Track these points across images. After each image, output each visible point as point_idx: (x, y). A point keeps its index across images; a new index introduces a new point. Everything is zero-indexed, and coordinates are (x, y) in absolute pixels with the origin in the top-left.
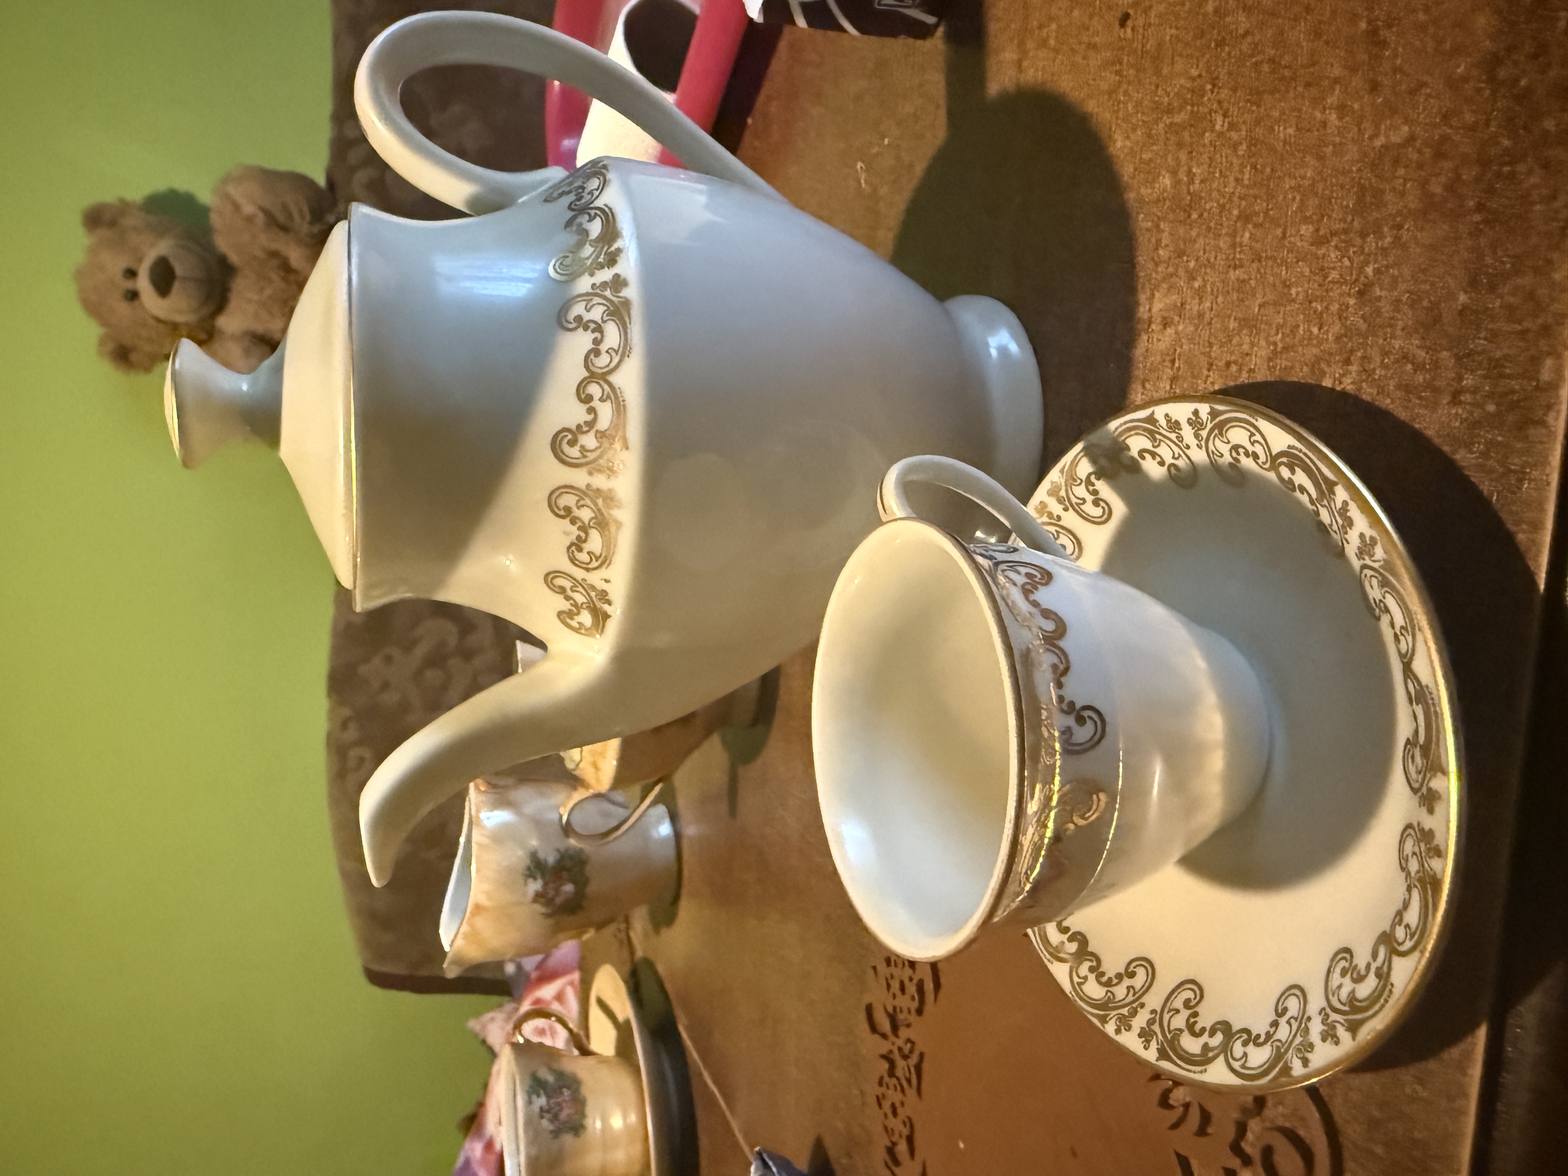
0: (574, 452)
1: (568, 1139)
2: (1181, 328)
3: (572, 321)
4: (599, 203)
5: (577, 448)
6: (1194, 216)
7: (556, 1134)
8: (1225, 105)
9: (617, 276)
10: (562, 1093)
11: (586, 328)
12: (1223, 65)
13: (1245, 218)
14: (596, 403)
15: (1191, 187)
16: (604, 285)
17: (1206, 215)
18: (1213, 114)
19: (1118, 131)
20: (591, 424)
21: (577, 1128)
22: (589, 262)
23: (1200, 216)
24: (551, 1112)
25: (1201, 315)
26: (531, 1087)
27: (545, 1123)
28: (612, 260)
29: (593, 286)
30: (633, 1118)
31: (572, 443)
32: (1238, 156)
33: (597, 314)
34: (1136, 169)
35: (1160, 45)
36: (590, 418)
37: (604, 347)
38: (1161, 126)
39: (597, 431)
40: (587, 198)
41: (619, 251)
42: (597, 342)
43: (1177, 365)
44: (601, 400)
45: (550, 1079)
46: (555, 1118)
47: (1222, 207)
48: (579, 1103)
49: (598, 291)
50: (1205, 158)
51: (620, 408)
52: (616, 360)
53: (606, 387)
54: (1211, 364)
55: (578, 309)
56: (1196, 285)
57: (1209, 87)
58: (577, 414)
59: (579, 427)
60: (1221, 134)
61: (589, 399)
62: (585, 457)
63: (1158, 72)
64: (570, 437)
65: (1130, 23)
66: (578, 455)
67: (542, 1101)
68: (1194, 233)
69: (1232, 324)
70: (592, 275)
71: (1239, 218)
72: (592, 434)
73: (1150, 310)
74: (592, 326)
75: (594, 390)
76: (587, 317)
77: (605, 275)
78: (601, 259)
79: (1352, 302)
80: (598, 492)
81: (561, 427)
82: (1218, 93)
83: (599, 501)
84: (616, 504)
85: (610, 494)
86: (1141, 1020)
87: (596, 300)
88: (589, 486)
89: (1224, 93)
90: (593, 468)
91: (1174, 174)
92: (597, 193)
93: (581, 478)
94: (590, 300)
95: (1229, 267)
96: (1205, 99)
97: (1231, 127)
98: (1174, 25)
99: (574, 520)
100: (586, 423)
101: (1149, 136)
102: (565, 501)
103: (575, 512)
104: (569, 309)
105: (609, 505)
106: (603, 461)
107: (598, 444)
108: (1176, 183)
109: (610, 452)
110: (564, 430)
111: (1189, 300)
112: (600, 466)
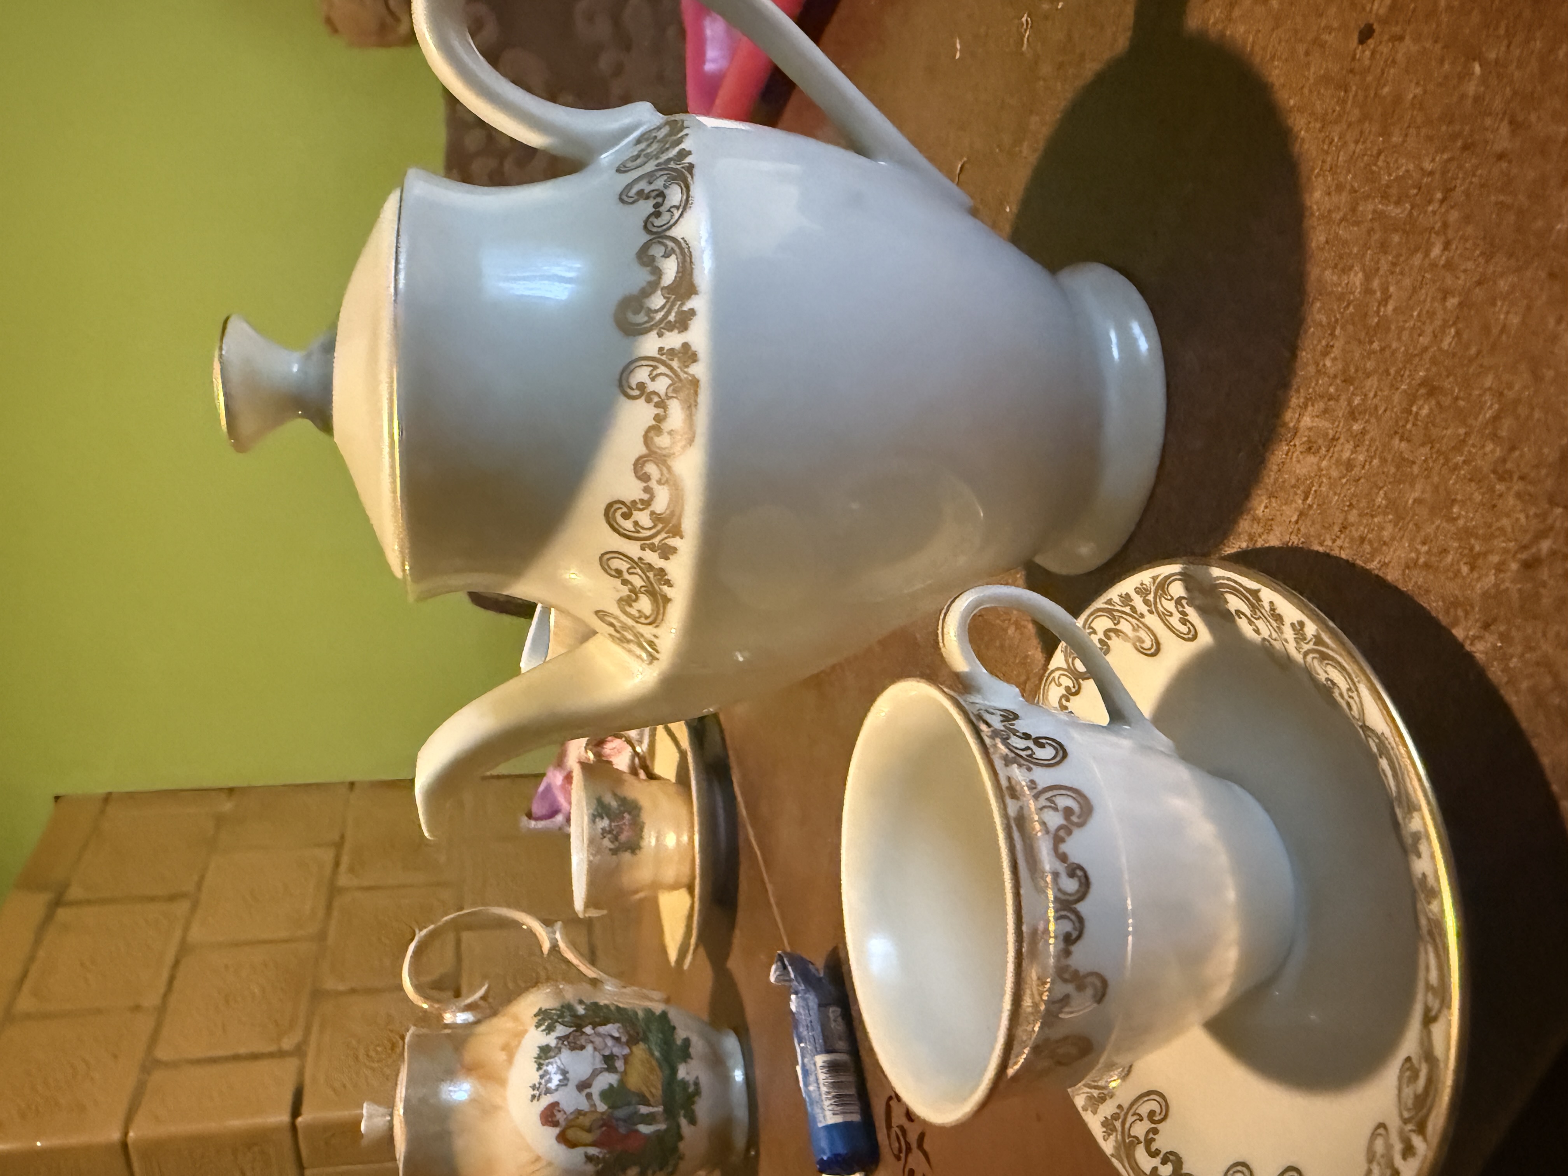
0: (628, 525)
1: (627, 856)
3: (634, 387)
4: (677, 232)
5: (631, 521)
7: (614, 852)
9: (686, 346)
10: (623, 818)
11: (649, 400)
14: (653, 484)
16: (672, 352)
20: (647, 503)
21: (634, 847)
22: (659, 316)
24: (613, 834)
26: (596, 810)
27: (606, 843)
28: (683, 323)
29: (661, 349)
30: (685, 838)
31: (626, 516)
33: (661, 385)
36: (646, 497)
37: (666, 426)
39: (652, 512)
40: (665, 217)
41: (692, 312)
42: (659, 419)
44: (659, 482)
45: (614, 804)
46: (616, 838)
48: (638, 827)
49: (664, 358)
51: (677, 498)
53: (665, 471)
55: (641, 375)
58: (632, 490)
59: (634, 502)
61: (645, 478)
62: (638, 532)
64: (625, 510)
65: (1371, 42)
66: (632, 528)
67: (605, 823)
70: (660, 335)
72: (647, 512)
74: (656, 399)
75: (651, 469)
76: (651, 386)
77: (673, 340)
78: (672, 318)
79: (1514, 566)
80: (650, 566)
81: (615, 499)
82: (1447, 211)
83: (651, 575)
84: (669, 583)
85: (662, 572)
86: (1107, 1109)
87: (662, 369)
88: (640, 559)
89: (1454, 216)
90: (647, 544)
91: (1368, 278)
92: (677, 214)
93: (633, 549)
94: (655, 368)
95: (1396, 433)
96: (1430, 208)
97: (1449, 266)
98: (1422, 83)
99: (625, 582)
100: (642, 501)
101: (1354, 210)
102: (616, 564)
103: (626, 576)
104: (632, 371)
105: (659, 580)
106: (656, 541)
107: (652, 525)
108: (1367, 291)
109: (663, 535)
110: (619, 502)
111: (1342, 440)
112: (654, 546)
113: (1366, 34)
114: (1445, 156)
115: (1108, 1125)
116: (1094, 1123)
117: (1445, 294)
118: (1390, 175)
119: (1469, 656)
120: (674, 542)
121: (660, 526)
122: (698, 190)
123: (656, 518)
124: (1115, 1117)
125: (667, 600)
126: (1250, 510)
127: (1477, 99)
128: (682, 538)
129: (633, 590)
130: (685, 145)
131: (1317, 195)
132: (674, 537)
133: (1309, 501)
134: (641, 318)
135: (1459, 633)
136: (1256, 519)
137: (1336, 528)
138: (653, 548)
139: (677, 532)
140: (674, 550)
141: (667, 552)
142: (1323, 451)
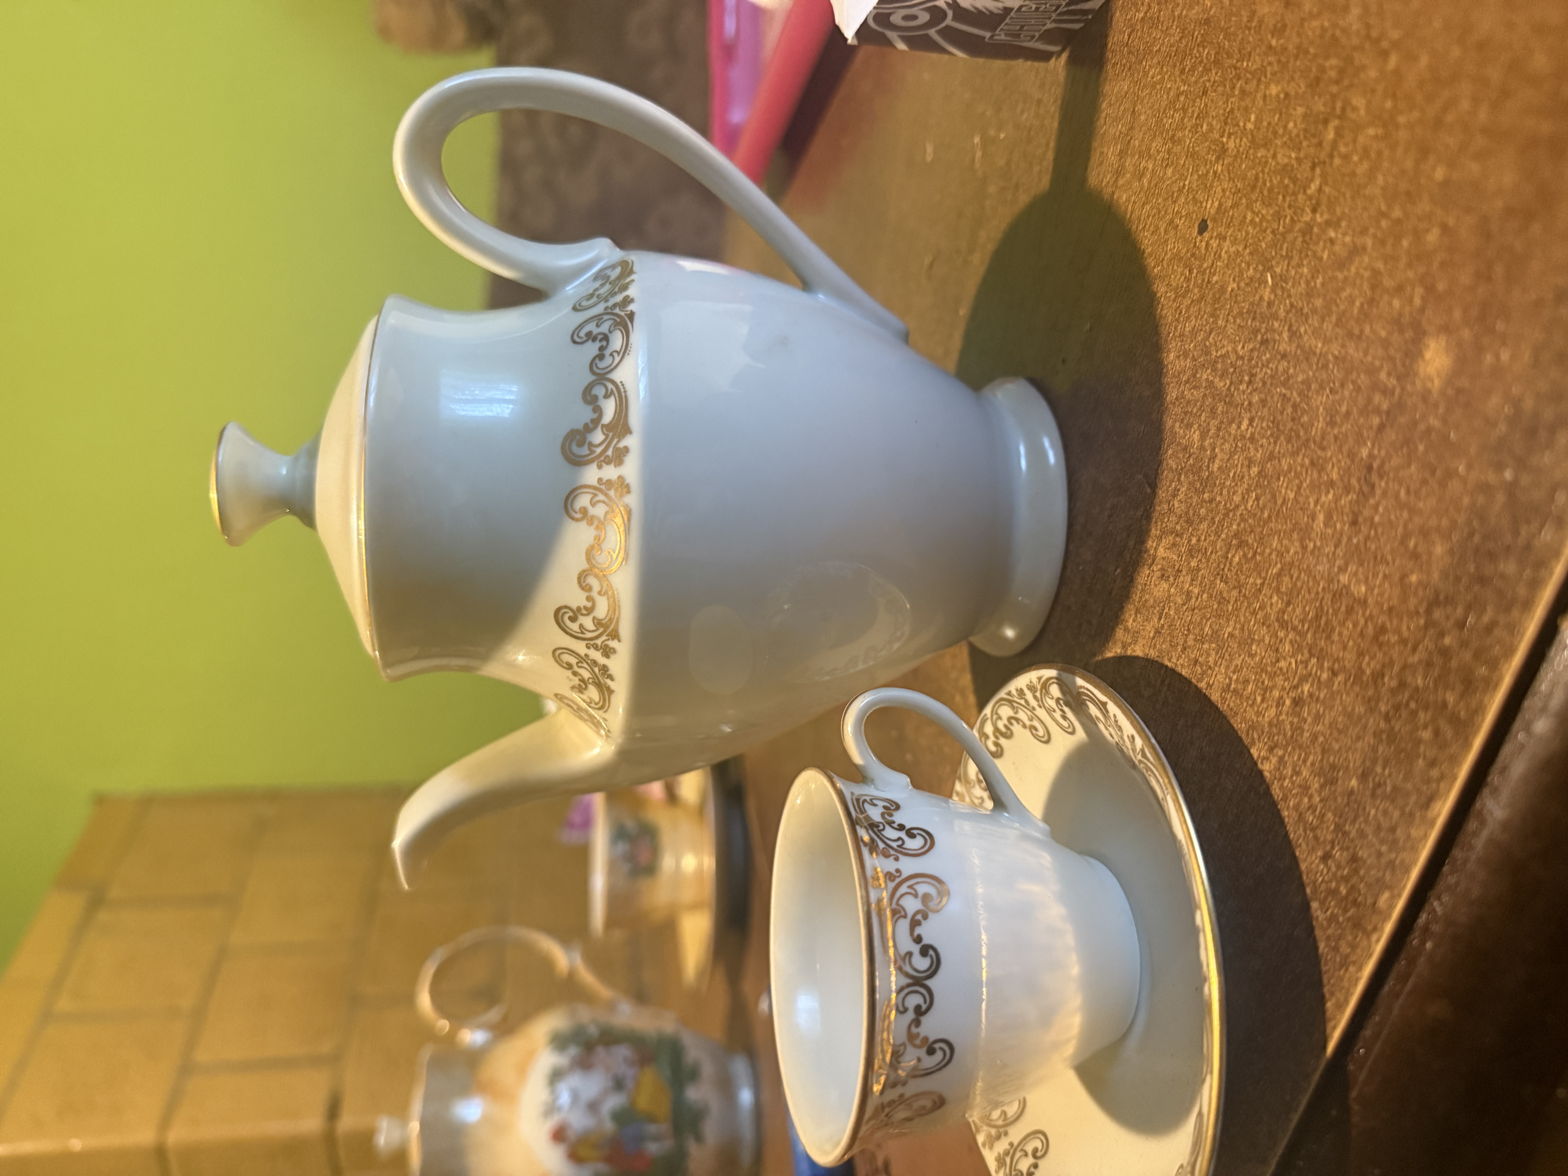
0: (575, 627)
2: (1172, 591)
3: (578, 511)
4: (617, 376)
5: (577, 624)
6: (1206, 496)
7: (633, 876)
8: (1253, 411)
9: (621, 478)
11: (590, 523)
12: (1261, 369)
13: (1240, 541)
14: (594, 594)
15: (1211, 465)
16: (609, 483)
17: (1214, 505)
18: (1243, 411)
19: (1173, 343)
20: (590, 611)
21: (651, 870)
22: (599, 450)
23: (1211, 501)
25: (1189, 595)
28: (619, 458)
29: (600, 480)
31: (573, 619)
32: (1249, 474)
33: (600, 511)
34: (1177, 398)
35: (1222, 289)
36: (589, 605)
37: (604, 546)
38: (1205, 376)
39: (594, 618)
40: (608, 361)
41: (626, 450)
42: (598, 539)
44: (599, 593)
47: (1227, 513)
49: (603, 487)
50: (1226, 446)
51: (615, 606)
53: (605, 584)
55: (583, 501)
57: (1247, 378)
58: (577, 599)
59: (579, 609)
60: (1243, 437)
61: (587, 588)
62: (583, 633)
63: (1214, 315)
64: (571, 614)
65: (1206, 236)
66: (578, 630)
70: (600, 467)
71: (1236, 535)
72: (591, 617)
74: (596, 522)
75: (592, 581)
76: (592, 511)
77: (610, 472)
78: (610, 452)
79: (1288, 702)
80: (595, 663)
81: (563, 604)
82: (1251, 393)
83: (596, 670)
84: (611, 677)
85: (604, 669)
86: (1002, 1146)
87: (601, 497)
88: (586, 655)
89: (1255, 398)
90: (591, 643)
91: (1203, 437)
92: (617, 359)
93: (580, 647)
94: (595, 495)
95: (1218, 574)
96: (1241, 387)
97: (1252, 439)
98: (1237, 279)
99: (575, 674)
100: (585, 608)
101: (1194, 376)
102: (567, 658)
103: (576, 669)
104: (575, 497)
105: (603, 674)
106: (599, 642)
107: (594, 628)
108: (1202, 448)
109: (604, 638)
110: (566, 607)
111: (1184, 573)
112: (597, 645)
113: (1203, 227)
114: (1251, 346)
115: (1000, 1161)
116: (990, 1158)
117: (1250, 462)
118: (1217, 352)
119: (1260, 773)
120: (613, 644)
121: (601, 630)
122: (638, 336)
123: (598, 623)
124: (1007, 1153)
125: (611, 692)
126: (1123, 620)
127: (1270, 304)
128: (619, 641)
129: (582, 680)
130: (631, 292)
131: (1172, 356)
132: (613, 639)
133: (1162, 621)
134: (585, 451)
135: (1254, 752)
136: (1126, 630)
137: (1179, 648)
138: (596, 648)
139: (615, 635)
140: (614, 651)
141: (608, 652)
142: (1171, 579)
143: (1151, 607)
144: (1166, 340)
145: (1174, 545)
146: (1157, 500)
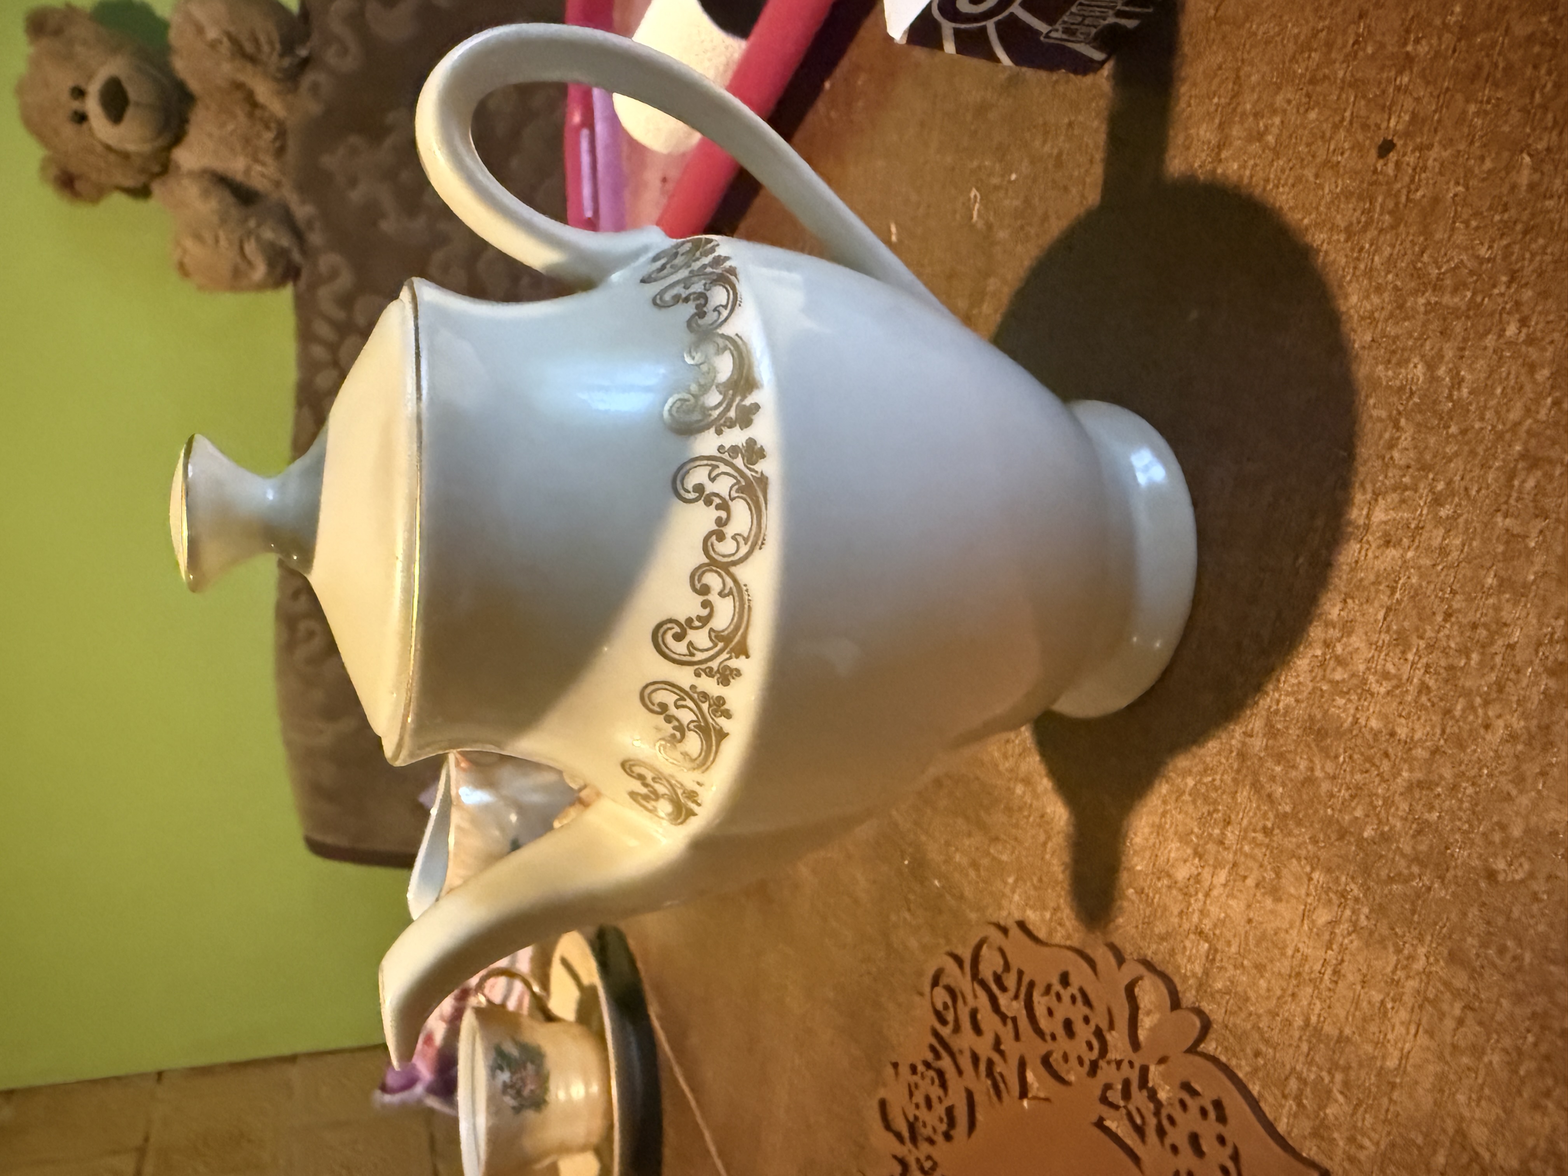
0: (680, 648)
1: (530, 1115)
2: (1410, 554)
3: (691, 489)
4: (728, 329)
5: (685, 642)
6: (1453, 429)
7: (517, 1110)
8: (1526, 310)
9: (751, 442)
10: (525, 1068)
11: (708, 502)
12: (1531, 260)
13: (1533, 461)
14: (713, 597)
15: (1455, 393)
16: (734, 450)
17: (1470, 435)
18: (1505, 316)
19: (1355, 285)
20: (705, 621)
21: (538, 1102)
22: (716, 413)
23: (1464, 432)
24: (514, 1088)
25: (1443, 551)
26: (495, 1060)
27: (509, 1101)
28: (746, 418)
29: (721, 448)
30: (595, 1088)
31: (678, 637)
32: (1535, 382)
33: (723, 486)
34: (1373, 340)
35: (1436, 200)
36: (705, 612)
37: (729, 531)
38: (1421, 301)
39: (711, 630)
40: (711, 317)
41: (756, 407)
42: (721, 522)
43: (1397, 595)
44: (721, 594)
45: (514, 1052)
46: (519, 1094)
47: (1500, 436)
48: (543, 1080)
49: (726, 456)
50: (1481, 364)
51: (743, 610)
52: (744, 550)
53: (729, 580)
54: (1450, 615)
55: (699, 476)
56: (1443, 513)
57: (1504, 279)
58: (687, 606)
59: (689, 621)
60: (1510, 343)
61: (704, 590)
62: (692, 655)
63: (1426, 232)
64: (677, 629)
65: (1393, 156)
66: (685, 651)
67: (505, 1076)
68: (1450, 450)
69: (1490, 581)
70: (719, 432)
71: (1523, 456)
72: (706, 630)
73: (1368, 516)
74: (717, 501)
75: (713, 580)
76: (710, 488)
77: (735, 437)
78: (732, 414)
80: (705, 696)
81: (664, 618)
83: (705, 706)
84: (728, 715)
85: (720, 702)
87: (723, 468)
88: (693, 687)
90: (702, 669)
92: (725, 313)
93: (684, 677)
94: (715, 467)
98: (1462, 181)
99: (669, 719)
100: (699, 618)
102: (661, 696)
103: (673, 710)
104: (688, 472)
105: (715, 712)
106: (714, 664)
107: (710, 644)
108: (1433, 379)
109: (725, 655)
110: (671, 621)
111: (1429, 527)
112: (711, 669)
113: (1385, 149)
120: (735, 663)
121: (721, 645)
122: (746, 288)
123: (716, 636)
125: (722, 735)
127: (1533, 186)
128: (748, 657)
129: (679, 726)
132: (737, 657)
134: (696, 417)
136: (1329, 624)
138: (710, 673)
139: (742, 650)
140: (738, 673)
141: (726, 676)
142: (1406, 542)
143: (1373, 583)
144: (1341, 287)
145: (1403, 501)
146: (1359, 460)
